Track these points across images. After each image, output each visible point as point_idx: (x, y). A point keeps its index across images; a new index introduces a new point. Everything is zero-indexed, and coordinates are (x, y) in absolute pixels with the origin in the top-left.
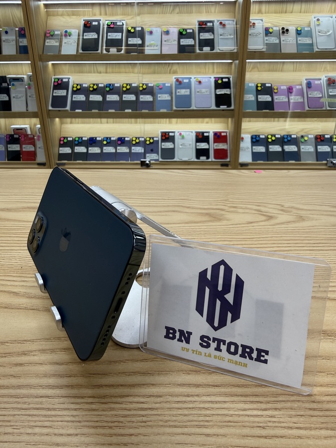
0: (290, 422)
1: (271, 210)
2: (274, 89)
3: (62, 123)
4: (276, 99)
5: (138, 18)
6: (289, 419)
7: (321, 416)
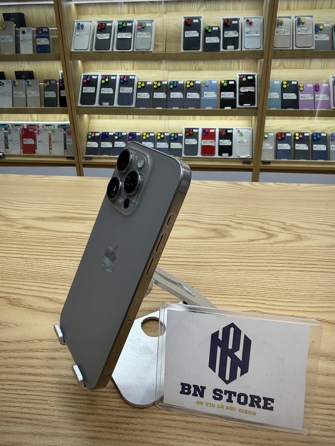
1: (272, 228)
2: (300, 87)
3: (90, 119)
4: (302, 97)
5: (166, 17)
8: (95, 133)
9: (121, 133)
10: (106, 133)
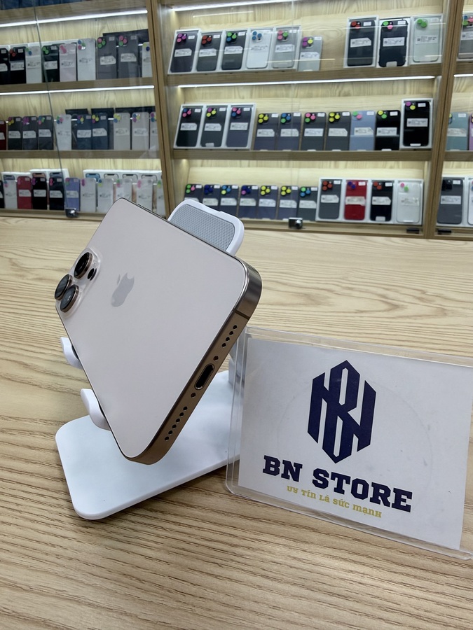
0: (258, 567)
1: (401, 297)
3: (190, 166)
6: (260, 563)
7: (304, 570)
8: (195, 185)
9: (231, 186)
10: (209, 186)
